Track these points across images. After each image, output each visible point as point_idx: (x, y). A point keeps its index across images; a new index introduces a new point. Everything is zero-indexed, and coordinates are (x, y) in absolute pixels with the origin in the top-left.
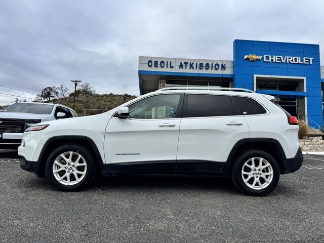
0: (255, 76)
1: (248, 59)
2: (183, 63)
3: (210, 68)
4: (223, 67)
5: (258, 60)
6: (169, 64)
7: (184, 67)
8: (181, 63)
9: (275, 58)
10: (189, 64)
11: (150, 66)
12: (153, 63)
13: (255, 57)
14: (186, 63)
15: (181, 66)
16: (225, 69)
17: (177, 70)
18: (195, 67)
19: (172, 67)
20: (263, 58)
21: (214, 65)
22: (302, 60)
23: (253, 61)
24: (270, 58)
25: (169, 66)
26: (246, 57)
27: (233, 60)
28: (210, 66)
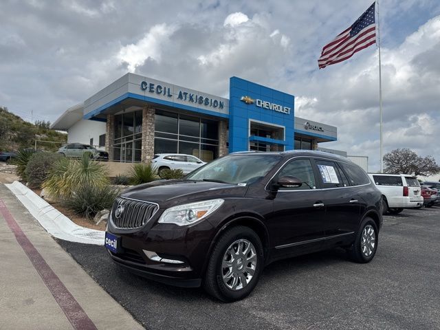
0: (250, 120)
1: (244, 101)
2: (182, 93)
3: (210, 104)
4: (221, 106)
5: (252, 103)
6: (167, 90)
7: (184, 98)
8: (181, 92)
9: (265, 104)
10: (188, 96)
11: (144, 90)
12: (148, 86)
13: (250, 100)
14: (185, 94)
15: (180, 97)
16: (223, 108)
17: (174, 100)
18: (195, 101)
19: (170, 96)
20: (256, 102)
21: (213, 101)
22: (283, 110)
23: (248, 104)
24: (261, 103)
25: (167, 94)
26: (242, 98)
27: (229, 98)
28: (209, 101)
